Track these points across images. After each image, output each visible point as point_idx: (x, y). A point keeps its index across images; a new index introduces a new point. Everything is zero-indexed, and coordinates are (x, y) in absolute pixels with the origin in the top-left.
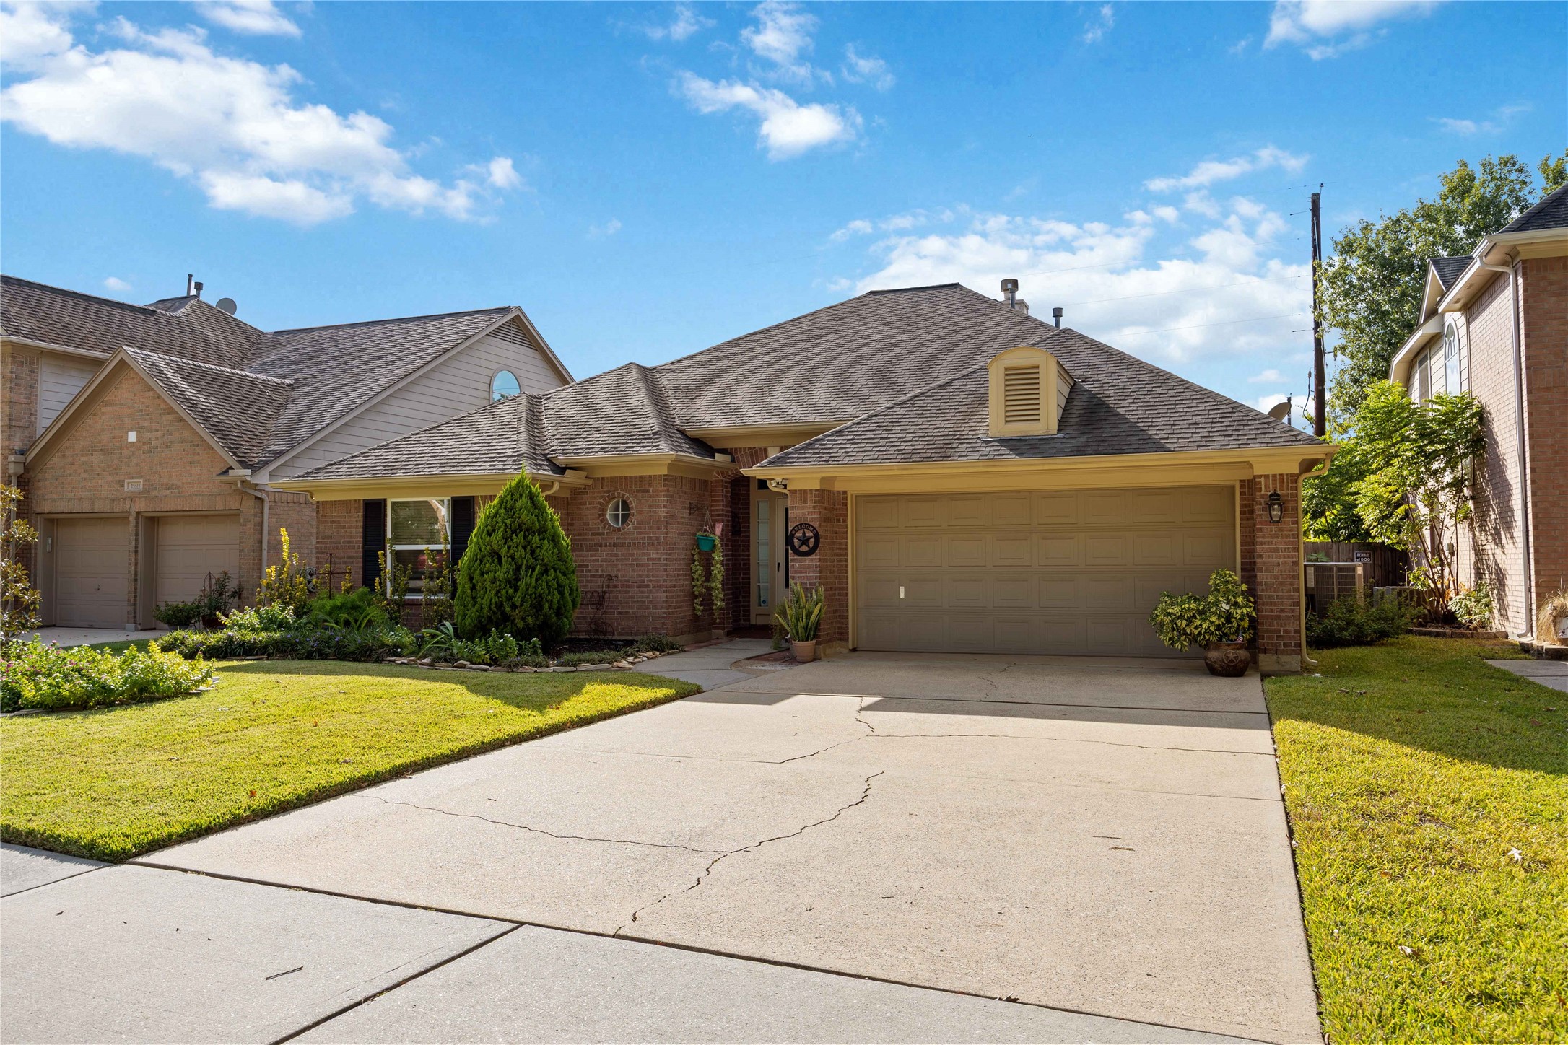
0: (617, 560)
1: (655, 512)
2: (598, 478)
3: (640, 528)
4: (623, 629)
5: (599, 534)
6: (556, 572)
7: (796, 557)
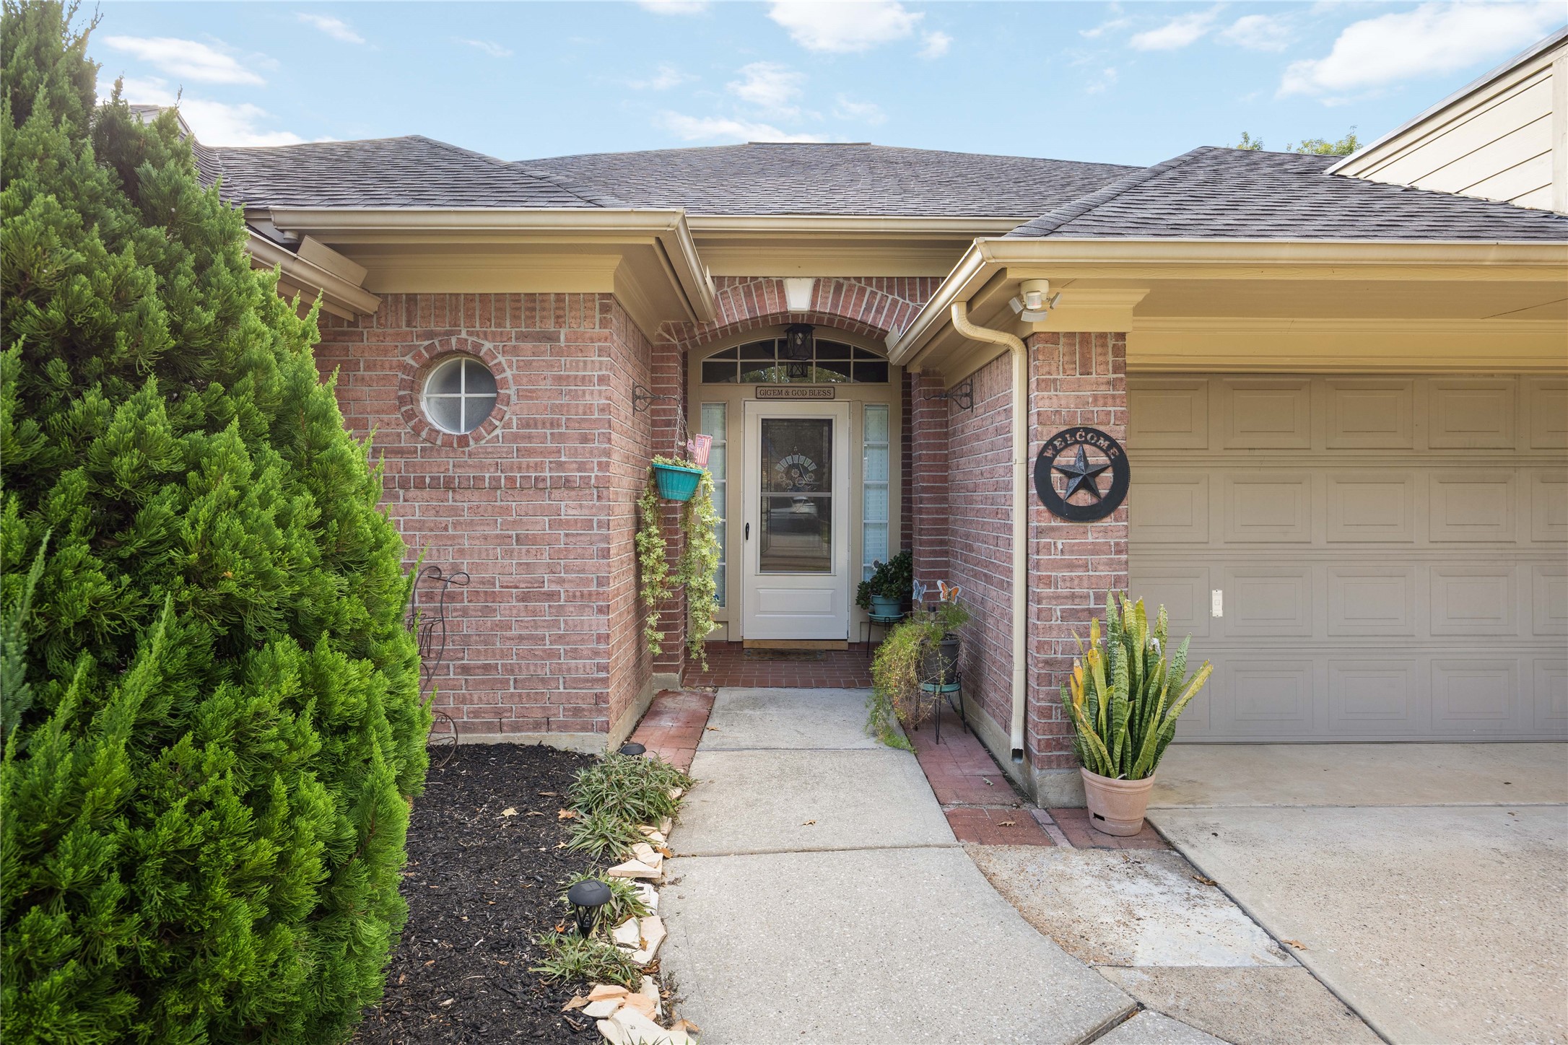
0: (455, 525)
1: (575, 395)
2: (397, 297)
3: (529, 438)
4: (476, 714)
5: (400, 452)
6: (307, 644)
7: (1057, 523)
